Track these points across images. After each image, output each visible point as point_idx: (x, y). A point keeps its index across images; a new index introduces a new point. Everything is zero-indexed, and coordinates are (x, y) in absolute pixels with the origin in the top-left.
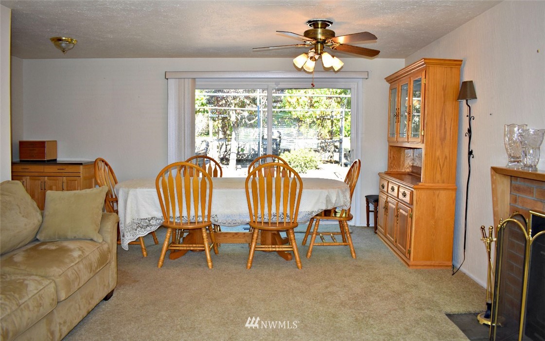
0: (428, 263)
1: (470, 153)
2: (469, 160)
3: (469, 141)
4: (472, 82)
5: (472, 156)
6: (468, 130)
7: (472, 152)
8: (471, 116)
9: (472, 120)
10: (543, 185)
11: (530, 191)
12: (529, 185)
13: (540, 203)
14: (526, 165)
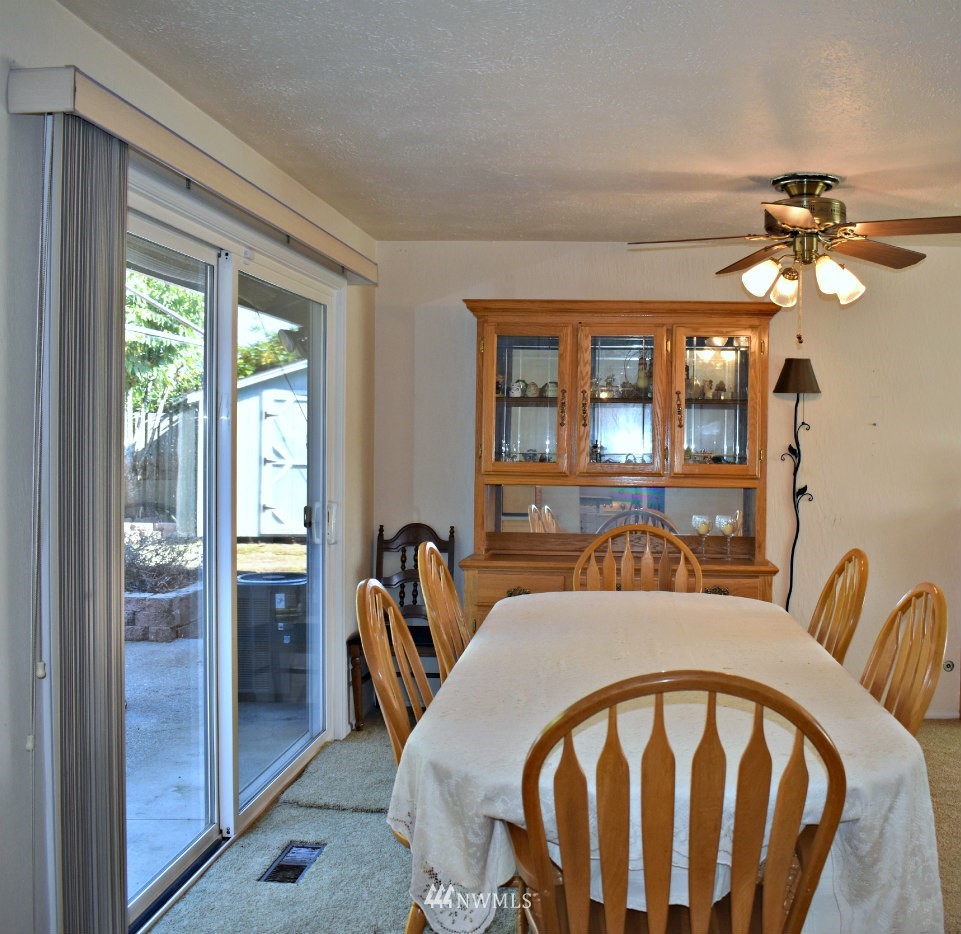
1: (799, 493)
2: (796, 507)
3: (793, 470)
4: (808, 361)
5: (805, 497)
6: (790, 448)
7: (805, 488)
8: (799, 422)
9: (802, 433)
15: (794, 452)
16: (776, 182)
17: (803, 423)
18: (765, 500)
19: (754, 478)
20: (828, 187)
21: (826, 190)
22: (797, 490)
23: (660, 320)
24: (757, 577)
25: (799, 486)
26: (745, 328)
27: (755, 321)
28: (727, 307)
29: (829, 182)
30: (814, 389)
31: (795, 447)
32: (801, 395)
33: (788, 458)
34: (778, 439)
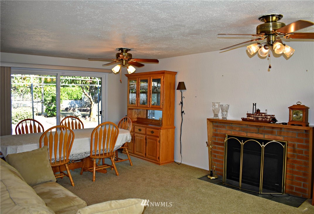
0: (166, 161)
1: (182, 112)
2: (182, 115)
3: (181, 107)
4: (183, 82)
5: (184, 113)
6: (181, 102)
7: (183, 111)
8: (183, 97)
9: (183, 98)
10: (231, 124)
11: (224, 127)
12: (223, 125)
13: (229, 131)
14: (223, 118)
15: (182, 103)
19: (161, 108)
23: (148, 76)
24: (158, 130)
25: (182, 111)
26: (160, 77)
30: (185, 88)
32: (182, 90)
33: (180, 104)
34: (178, 100)
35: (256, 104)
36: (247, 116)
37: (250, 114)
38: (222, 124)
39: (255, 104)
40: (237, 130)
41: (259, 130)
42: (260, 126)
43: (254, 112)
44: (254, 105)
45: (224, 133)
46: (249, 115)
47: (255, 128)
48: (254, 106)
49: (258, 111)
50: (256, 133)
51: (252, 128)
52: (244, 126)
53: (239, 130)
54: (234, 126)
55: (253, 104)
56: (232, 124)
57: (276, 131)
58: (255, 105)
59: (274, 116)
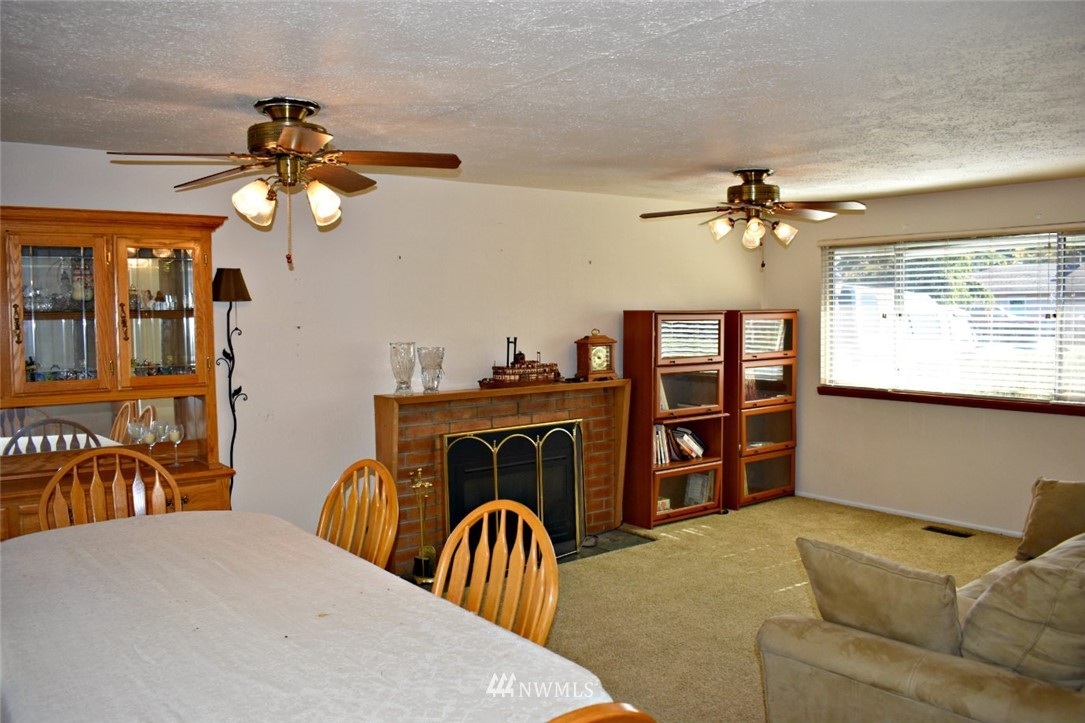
1: (235, 393)
2: (232, 407)
3: (227, 374)
4: (239, 270)
5: (241, 397)
6: (225, 353)
7: (240, 389)
8: (232, 328)
9: (234, 337)
10: (447, 406)
11: (426, 416)
12: (426, 410)
13: (443, 426)
14: (427, 389)
15: (229, 356)
16: (260, 104)
17: (237, 329)
18: (215, 406)
19: (203, 385)
20: (310, 113)
21: (308, 115)
22: (233, 392)
23: (102, 230)
24: (213, 481)
25: (234, 387)
26: (188, 241)
27: (197, 234)
28: (169, 218)
29: (312, 108)
30: (244, 296)
31: (228, 351)
32: (234, 303)
33: (223, 362)
35: (515, 339)
36: (494, 373)
37: (502, 368)
38: (421, 409)
39: (512, 340)
40: (466, 416)
41: (520, 404)
42: (522, 396)
43: (511, 360)
44: (509, 342)
45: (427, 434)
46: (497, 370)
47: (512, 404)
48: (512, 345)
49: (519, 358)
50: (512, 415)
51: (504, 405)
52: (484, 403)
53: (471, 418)
54: (454, 407)
55: (508, 339)
56: (452, 404)
57: (553, 399)
58: (515, 343)
59: (556, 365)
